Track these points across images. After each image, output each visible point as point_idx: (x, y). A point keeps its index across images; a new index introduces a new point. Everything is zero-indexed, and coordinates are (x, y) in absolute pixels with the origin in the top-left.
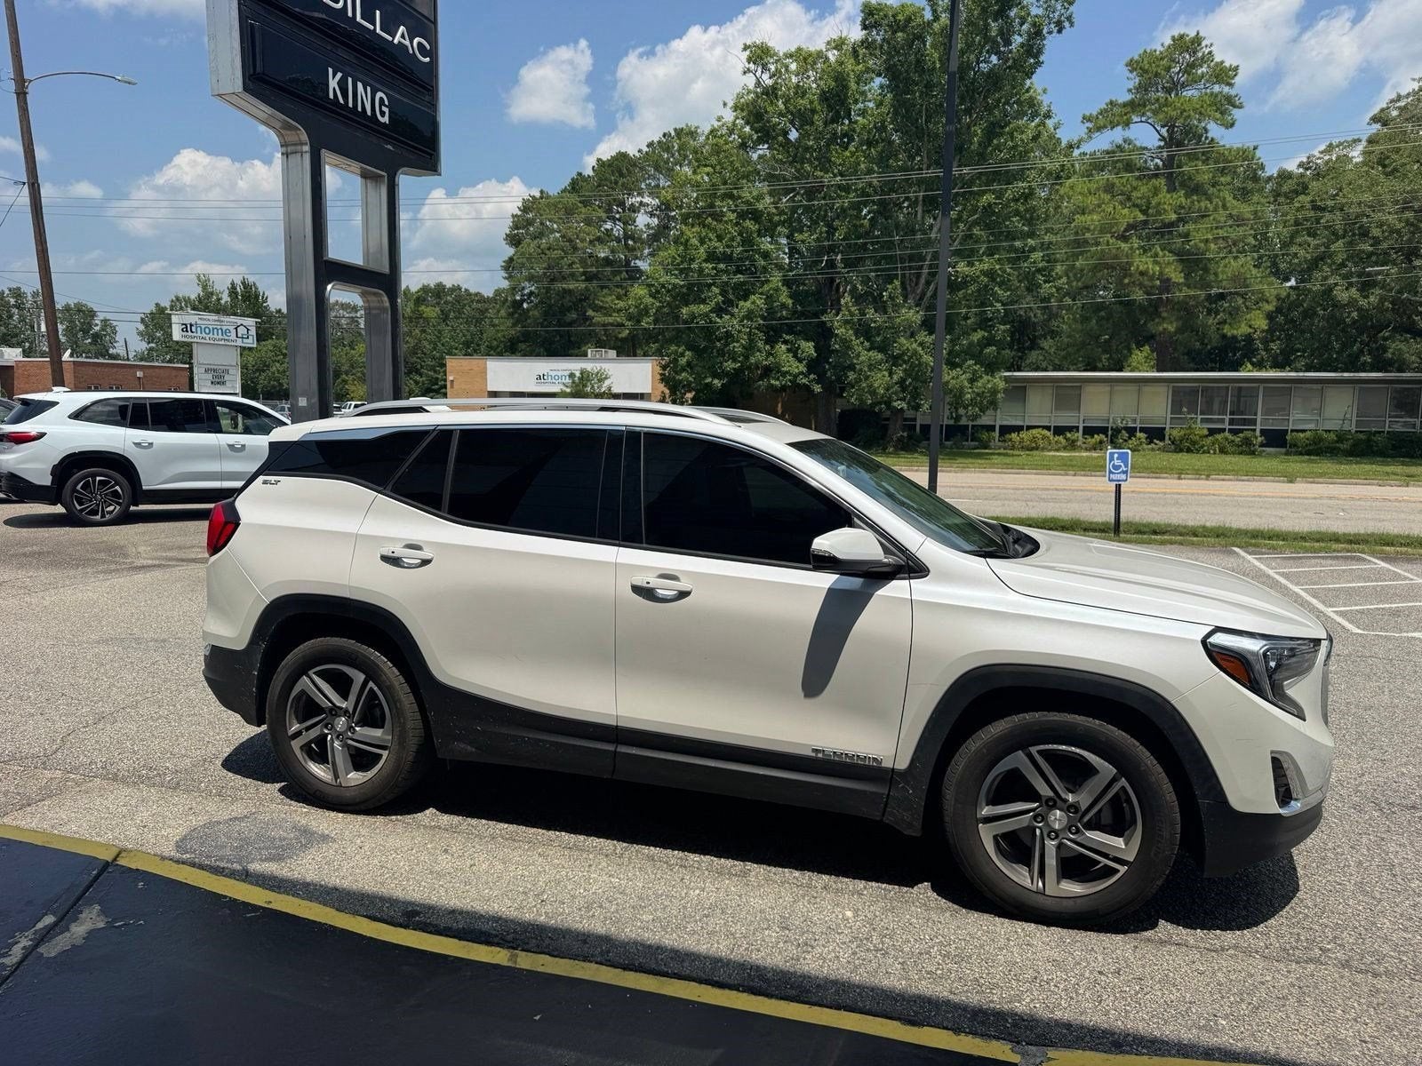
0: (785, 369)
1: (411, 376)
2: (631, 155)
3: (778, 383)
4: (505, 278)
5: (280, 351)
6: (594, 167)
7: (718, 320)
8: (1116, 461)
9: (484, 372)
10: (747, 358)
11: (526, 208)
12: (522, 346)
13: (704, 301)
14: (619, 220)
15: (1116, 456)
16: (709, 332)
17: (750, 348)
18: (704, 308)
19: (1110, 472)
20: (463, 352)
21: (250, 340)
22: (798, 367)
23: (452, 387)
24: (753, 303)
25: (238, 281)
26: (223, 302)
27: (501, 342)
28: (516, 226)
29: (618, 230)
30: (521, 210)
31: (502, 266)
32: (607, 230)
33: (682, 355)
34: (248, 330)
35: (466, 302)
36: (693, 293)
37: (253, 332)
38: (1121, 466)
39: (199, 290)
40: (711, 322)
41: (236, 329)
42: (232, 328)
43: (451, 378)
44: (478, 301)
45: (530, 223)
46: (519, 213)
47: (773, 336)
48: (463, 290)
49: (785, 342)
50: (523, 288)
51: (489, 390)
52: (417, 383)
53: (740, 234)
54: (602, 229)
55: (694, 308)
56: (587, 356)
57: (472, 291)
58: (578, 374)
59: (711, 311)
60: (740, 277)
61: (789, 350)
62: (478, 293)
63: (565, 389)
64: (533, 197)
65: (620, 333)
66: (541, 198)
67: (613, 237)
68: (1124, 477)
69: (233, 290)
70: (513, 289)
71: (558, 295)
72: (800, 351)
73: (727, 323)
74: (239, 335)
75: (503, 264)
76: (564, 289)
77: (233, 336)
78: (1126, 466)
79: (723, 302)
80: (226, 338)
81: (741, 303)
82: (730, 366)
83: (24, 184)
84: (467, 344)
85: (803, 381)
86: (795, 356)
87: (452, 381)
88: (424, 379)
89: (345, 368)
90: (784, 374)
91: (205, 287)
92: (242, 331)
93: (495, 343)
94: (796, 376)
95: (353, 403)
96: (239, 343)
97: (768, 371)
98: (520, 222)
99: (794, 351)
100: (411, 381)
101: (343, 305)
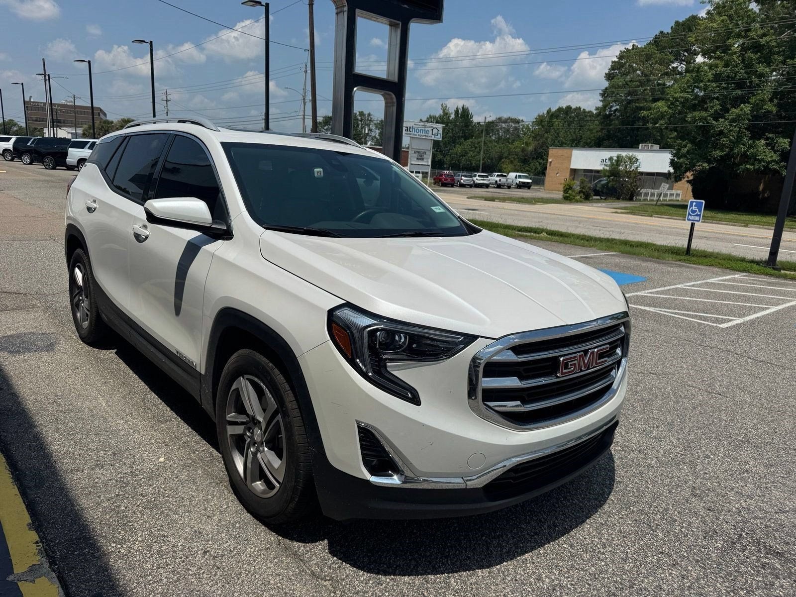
0: (760, 157)
1: (538, 160)
2: (700, 17)
3: (752, 167)
4: (601, 101)
5: (474, 146)
6: (672, 27)
7: (714, 122)
8: (694, 207)
9: (569, 158)
10: (732, 149)
11: (621, 57)
12: (606, 143)
13: (706, 110)
14: (684, 61)
15: (694, 204)
16: (705, 130)
17: (738, 141)
18: (704, 114)
19: (689, 214)
20: (570, 146)
21: (439, 136)
22: (772, 156)
23: (550, 165)
24: (742, 110)
25: (460, 107)
26: (451, 118)
27: (593, 140)
28: (613, 68)
29: (682, 67)
30: (618, 58)
31: (600, 94)
32: (673, 67)
33: (685, 146)
34: (438, 131)
35: (582, 117)
36: (700, 104)
37: (441, 132)
38: (696, 211)
39: (441, 112)
40: (708, 123)
41: (432, 130)
42: (430, 129)
43: (550, 160)
44: (590, 116)
45: (622, 65)
46: (616, 60)
47: (757, 132)
48: (582, 110)
49: (767, 139)
50: (612, 107)
51: (571, 168)
52: (540, 164)
53: (743, 61)
54: (670, 67)
55: (697, 114)
56: (638, 148)
57: (587, 110)
58: (615, 158)
59: (709, 116)
60: (739, 92)
61: (767, 145)
62: (590, 111)
63: (606, 168)
64: (628, 50)
66: (633, 49)
67: (677, 72)
68: (697, 218)
69: (457, 112)
70: (605, 107)
71: (633, 110)
72: (776, 145)
73: (722, 124)
74: (434, 134)
75: (601, 92)
76: (636, 107)
77: (430, 134)
78: (700, 211)
79: (721, 110)
80: (427, 135)
81: (733, 110)
82: (718, 153)
83: (308, 50)
84: (573, 141)
85: (775, 167)
86: (773, 148)
87: (551, 162)
88: (545, 162)
89: (506, 155)
90: (760, 161)
91: (444, 111)
92: (435, 131)
93: (589, 140)
94: (769, 163)
95: (497, 174)
96: (433, 138)
97: (745, 158)
98: (615, 66)
99: (771, 145)
100: (537, 163)
101: (512, 119)
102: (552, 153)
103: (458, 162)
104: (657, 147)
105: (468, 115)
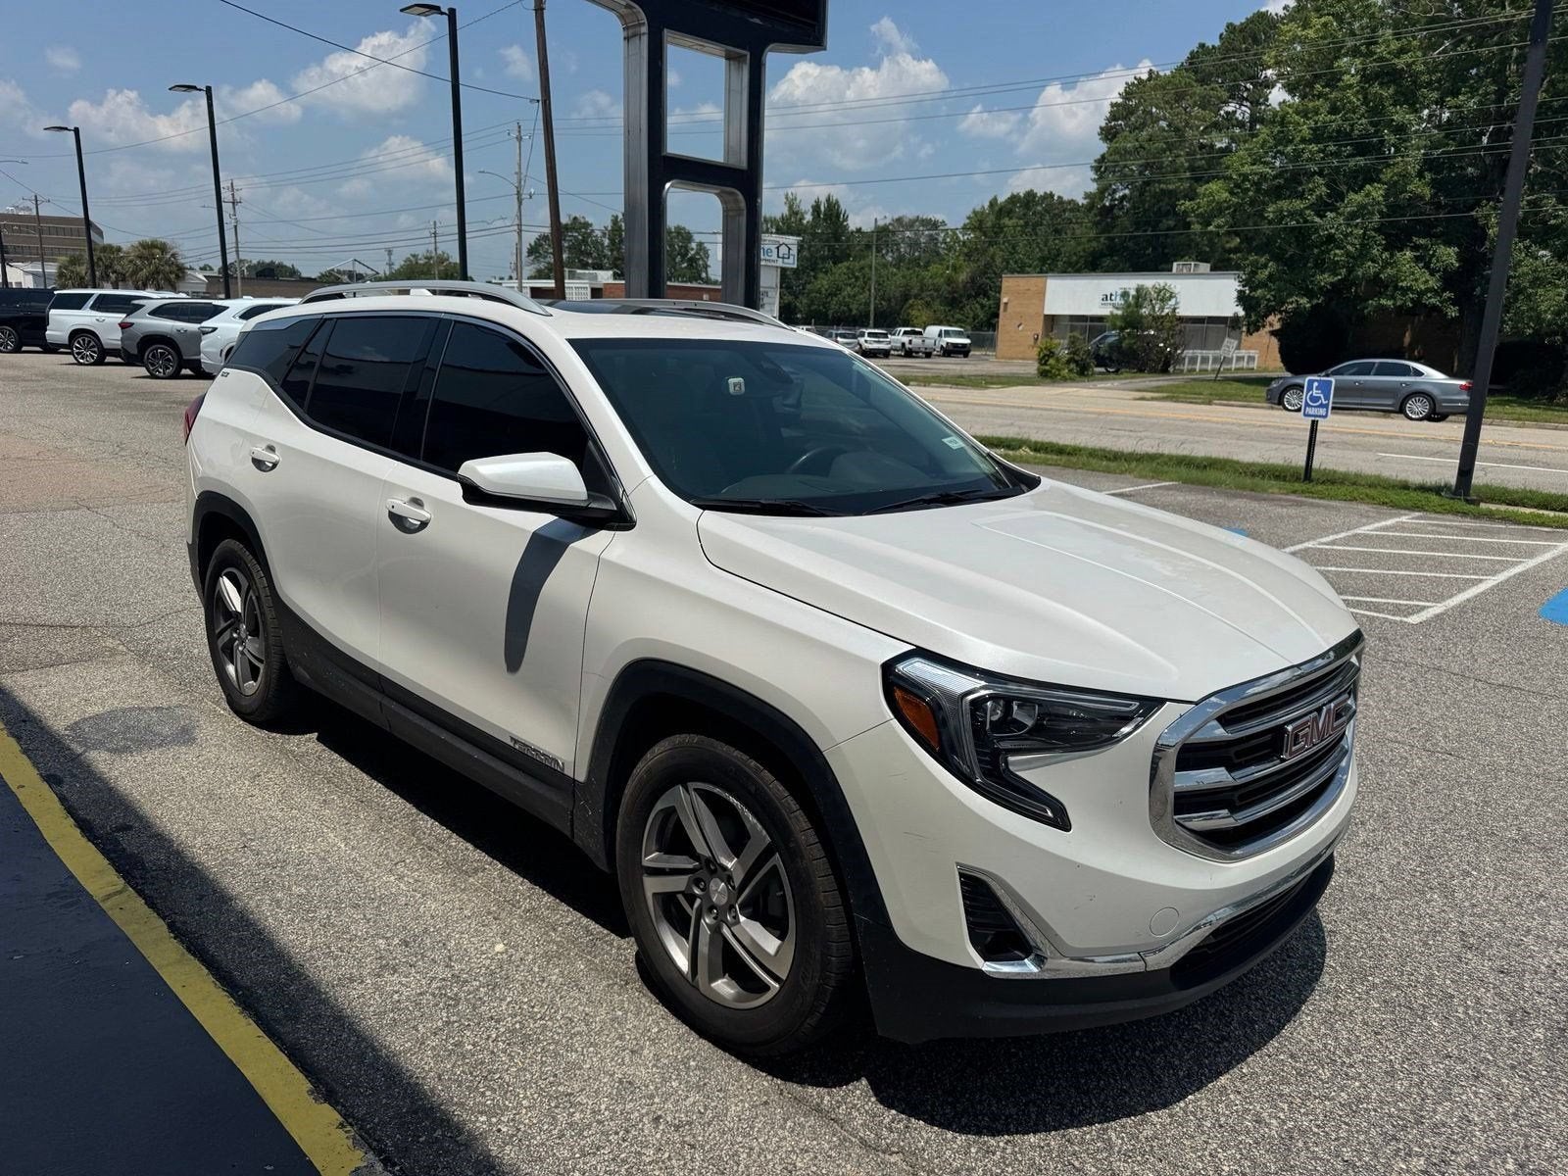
0: (1404, 284)
1: (978, 299)
2: (1273, 14)
3: (1390, 303)
4: (1094, 180)
5: (853, 274)
6: (1221, 35)
7: (1317, 219)
8: (1314, 391)
9: (1042, 293)
10: (1350, 271)
11: (1128, 94)
12: (1107, 262)
13: (1301, 196)
14: (1247, 99)
15: (1316, 384)
16: (1301, 235)
17: (1363, 254)
18: (1298, 204)
19: (1307, 405)
20: (1038, 269)
21: (791, 260)
22: (1427, 281)
23: (1005, 310)
24: (1368, 195)
25: (823, 199)
26: (805, 222)
27: (1081, 257)
28: (1113, 117)
29: (1244, 113)
30: (1123, 98)
31: (1092, 167)
32: (1227, 113)
33: (1265, 266)
34: (789, 249)
35: (1056, 211)
36: (1290, 184)
37: (794, 251)
39: (785, 211)
40: (1306, 221)
41: (778, 248)
42: (773, 247)
43: (1005, 300)
44: (1071, 210)
45: (1131, 111)
46: (1120, 100)
47: (1396, 238)
48: (1056, 198)
49: (1415, 248)
50: (1115, 191)
51: (1047, 312)
52: (983, 306)
53: (1366, 102)
54: (1222, 112)
55: (1284, 204)
56: (1171, 270)
57: (1066, 198)
58: (1133, 292)
59: (1307, 208)
60: (1361, 161)
61: (1417, 259)
62: (1072, 200)
63: (1116, 312)
64: (1140, 80)
65: (1227, 242)
66: (1149, 79)
67: (1234, 122)
68: (1322, 411)
69: (816, 208)
70: (1102, 192)
71: (1155, 198)
72: (1434, 260)
73: (1331, 223)
74: (781, 255)
75: (1094, 164)
76: (1162, 190)
77: (775, 257)
78: (1327, 398)
79: (1329, 196)
80: (768, 258)
81: (1352, 196)
82: (1325, 279)
83: (538, 101)
84: (1043, 260)
85: (1433, 300)
86: (1427, 266)
87: (1006, 304)
88: (991, 302)
89: (915, 291)
90: (1405, 291)
91: (791, 207)
92: (783, 250)
93: (1075, 258)
94: (1421, 293)
95: (903, 329)
96: (780, 263)
97: (1378, 286)
98: (1119, 112)
99: (1423, 259)
100: (977, 305)
101: (923, 220)
102: (1007, 287)
103: (825, 308)
104: (1205, 267)
105: (838, 216)
